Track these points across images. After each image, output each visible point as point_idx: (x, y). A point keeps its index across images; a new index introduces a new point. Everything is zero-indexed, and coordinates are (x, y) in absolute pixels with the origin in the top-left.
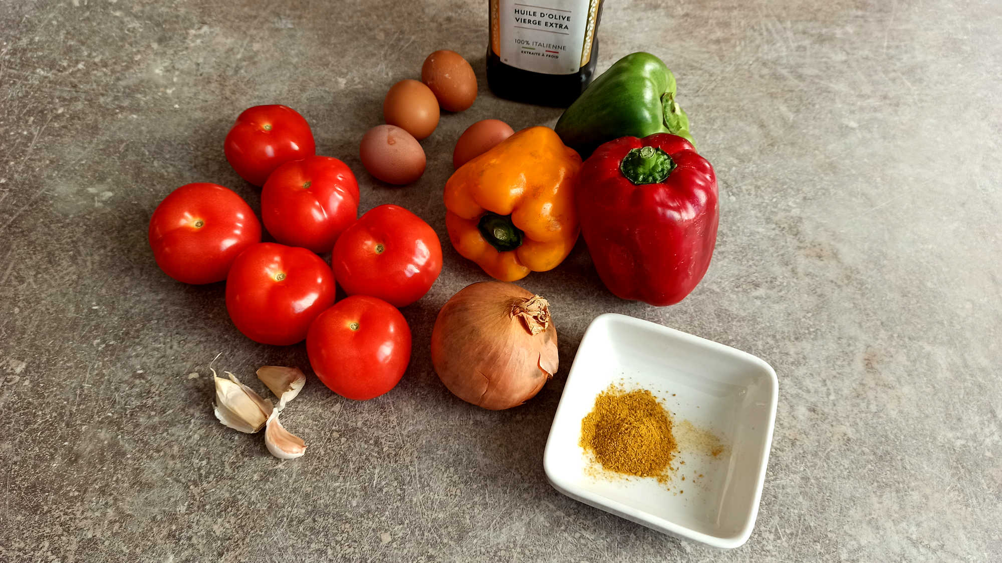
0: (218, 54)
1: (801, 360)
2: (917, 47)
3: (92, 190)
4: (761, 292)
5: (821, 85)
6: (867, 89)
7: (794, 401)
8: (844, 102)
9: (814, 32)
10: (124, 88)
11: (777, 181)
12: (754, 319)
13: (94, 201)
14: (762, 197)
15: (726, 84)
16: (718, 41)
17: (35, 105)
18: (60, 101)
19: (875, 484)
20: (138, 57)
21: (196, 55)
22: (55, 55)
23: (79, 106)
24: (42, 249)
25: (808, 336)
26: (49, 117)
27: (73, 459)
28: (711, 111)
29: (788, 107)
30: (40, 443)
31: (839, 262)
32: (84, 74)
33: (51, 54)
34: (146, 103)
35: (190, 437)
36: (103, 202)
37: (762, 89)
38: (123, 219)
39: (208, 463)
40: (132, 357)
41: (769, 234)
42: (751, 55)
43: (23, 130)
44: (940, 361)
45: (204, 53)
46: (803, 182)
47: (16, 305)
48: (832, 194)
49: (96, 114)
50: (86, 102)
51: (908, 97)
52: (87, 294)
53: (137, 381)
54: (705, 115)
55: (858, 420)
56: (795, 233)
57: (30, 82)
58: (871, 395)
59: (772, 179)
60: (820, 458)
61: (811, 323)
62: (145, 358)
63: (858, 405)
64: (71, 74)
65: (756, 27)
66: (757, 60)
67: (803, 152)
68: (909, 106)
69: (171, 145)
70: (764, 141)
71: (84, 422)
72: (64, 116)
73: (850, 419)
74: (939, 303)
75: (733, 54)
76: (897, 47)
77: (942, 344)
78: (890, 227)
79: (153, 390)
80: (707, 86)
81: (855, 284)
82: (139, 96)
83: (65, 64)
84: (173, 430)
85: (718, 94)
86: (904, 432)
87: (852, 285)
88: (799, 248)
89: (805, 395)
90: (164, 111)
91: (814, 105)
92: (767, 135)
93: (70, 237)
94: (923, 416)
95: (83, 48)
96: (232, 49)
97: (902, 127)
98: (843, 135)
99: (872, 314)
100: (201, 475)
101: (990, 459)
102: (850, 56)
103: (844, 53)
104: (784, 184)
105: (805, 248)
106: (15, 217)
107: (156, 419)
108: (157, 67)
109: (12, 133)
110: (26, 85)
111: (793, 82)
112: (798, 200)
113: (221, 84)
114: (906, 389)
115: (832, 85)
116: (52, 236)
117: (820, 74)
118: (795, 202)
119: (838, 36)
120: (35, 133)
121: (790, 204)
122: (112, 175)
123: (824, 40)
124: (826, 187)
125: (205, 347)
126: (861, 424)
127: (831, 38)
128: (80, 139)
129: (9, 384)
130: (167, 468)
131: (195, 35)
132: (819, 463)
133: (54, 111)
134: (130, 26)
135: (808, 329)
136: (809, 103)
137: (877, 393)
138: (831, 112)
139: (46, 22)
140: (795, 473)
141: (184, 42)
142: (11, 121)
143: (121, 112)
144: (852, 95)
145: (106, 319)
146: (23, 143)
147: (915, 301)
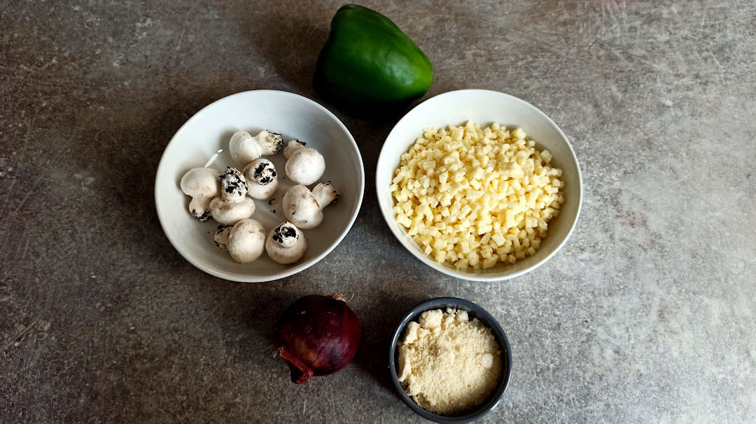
0: (161, 47)
1: (612, 313)
2: (728, 25)
3: (78, 176)
4: (586, 255)
5: (646, 66)
6: (683, 69)
7: (604, 345)
8: (663, 82)
9: (644, 12)
10: (91, 81)
11: (604, 156)
12: (579, 279)
13: (81, 186)
14: (592, 172)
15: (569, 65)
16: (565, 23)
17: (24, 99)
18: (43, 95)
19: (657, 408)
20: (98, 52)
21: (144, 47)
22: (32, 51)
23: (58, 99)
24: (48, 228)
25: (618, 292)
26: (37, 110)
27: (94, 396)
28: (556, 92)
29: (618, 87)
30: (69, 385)
31: (647, 229)
32: (58, 69)
33: (29, 49)
34: (110, 95)
35: (172, 379)
36: (89, 186)
37: (598, 70)
38: (105, 201)
39: (187, 398)
40: (125, 316)
41: (595, 205)
42: (591, 37)
43: (19, 123)
44: (714, 311)
45: (150, 46)
46: (625, 158)
47: (36, 276)
48: (647, 168)
49: (72, 106)
50: (63, 96)
51: (717, 75)
52: (85, 266)
53: (131, 336)
54: (551, 97)
55: (649, 360)
56: (615, 204)
57: (17, 77)
58: (660, 339)
59: (601, 155)
60: (619, 389)
61: (622, 281)
62: (134, 318)
63: (651, 347)
64: (48, 68)
65: (597, 9)
66: (596, 42)
67: (627, 129)
68: (716, 84)
69: (134, 134)
70: (597, 120)
71: (98, 368)
72: (48, 109)
73: (644, 359)
74: (720, 263)
75: (577, 36)
76: (712, 26)
77: (717, 297)
78: (689, 198)
79: (143, 343)
80: (554, 68)
81: (657, 248)
82: (104, 88)
83: (42, 59)
84: (160, 373)
85: (563, 75)
86: (682, 368)
87: (655, 249)
88: (618, 217)
89: (613, 340)
90: (125, 102)
91: (639, 86)
92: (599, 114)
93: (68, 218)
94: (697, 355)
95: (54, 43)
96: (171, 42)
97: (708, 105)
98: (660, 113)
99: (667, 273)
100: (183, 407)
101: (741, 389)
102: (672, 36)
103: (668, 33)
104: (610, 159)
105: (621, 217)
106: (24, 201)
107: (148, 365)
108: (114, 61)
109: (10, 126)
110: (14, 80)
111: (624, 63)
112: (619, 174)
113: (166, 76)
114: (687, 335)
115: (655, 65)
116: (54, 218)
117: (646, 54)
118: (617, 176)
119: (664, 16)
120: (28, 125)
121: (613, 177)
122: (92, 162)
123: (652, 20)
124: (642, 161)
125: (176, 308)
126: (651, 362)
127: (658, 18)
128: (64, 130)
129: (42, 339)
130: (159, 402)
131: (141, 28)
132: (618, 393)
133: (40, 104)
134: (88, 21)
135: (619, 286)
136: (635, 83)
137: (665, 337)
138: (652, 91)
139: (21, 17)
140: (600, 401)
141: (133, 35)
142: (8, 114)
143: (91, 103)
144: (670, 74)
145: (103, 286)
146: (20, 135)
147: (701, 260)
